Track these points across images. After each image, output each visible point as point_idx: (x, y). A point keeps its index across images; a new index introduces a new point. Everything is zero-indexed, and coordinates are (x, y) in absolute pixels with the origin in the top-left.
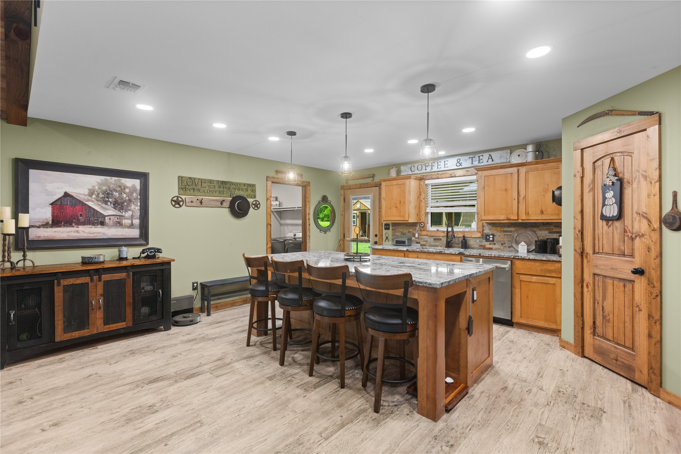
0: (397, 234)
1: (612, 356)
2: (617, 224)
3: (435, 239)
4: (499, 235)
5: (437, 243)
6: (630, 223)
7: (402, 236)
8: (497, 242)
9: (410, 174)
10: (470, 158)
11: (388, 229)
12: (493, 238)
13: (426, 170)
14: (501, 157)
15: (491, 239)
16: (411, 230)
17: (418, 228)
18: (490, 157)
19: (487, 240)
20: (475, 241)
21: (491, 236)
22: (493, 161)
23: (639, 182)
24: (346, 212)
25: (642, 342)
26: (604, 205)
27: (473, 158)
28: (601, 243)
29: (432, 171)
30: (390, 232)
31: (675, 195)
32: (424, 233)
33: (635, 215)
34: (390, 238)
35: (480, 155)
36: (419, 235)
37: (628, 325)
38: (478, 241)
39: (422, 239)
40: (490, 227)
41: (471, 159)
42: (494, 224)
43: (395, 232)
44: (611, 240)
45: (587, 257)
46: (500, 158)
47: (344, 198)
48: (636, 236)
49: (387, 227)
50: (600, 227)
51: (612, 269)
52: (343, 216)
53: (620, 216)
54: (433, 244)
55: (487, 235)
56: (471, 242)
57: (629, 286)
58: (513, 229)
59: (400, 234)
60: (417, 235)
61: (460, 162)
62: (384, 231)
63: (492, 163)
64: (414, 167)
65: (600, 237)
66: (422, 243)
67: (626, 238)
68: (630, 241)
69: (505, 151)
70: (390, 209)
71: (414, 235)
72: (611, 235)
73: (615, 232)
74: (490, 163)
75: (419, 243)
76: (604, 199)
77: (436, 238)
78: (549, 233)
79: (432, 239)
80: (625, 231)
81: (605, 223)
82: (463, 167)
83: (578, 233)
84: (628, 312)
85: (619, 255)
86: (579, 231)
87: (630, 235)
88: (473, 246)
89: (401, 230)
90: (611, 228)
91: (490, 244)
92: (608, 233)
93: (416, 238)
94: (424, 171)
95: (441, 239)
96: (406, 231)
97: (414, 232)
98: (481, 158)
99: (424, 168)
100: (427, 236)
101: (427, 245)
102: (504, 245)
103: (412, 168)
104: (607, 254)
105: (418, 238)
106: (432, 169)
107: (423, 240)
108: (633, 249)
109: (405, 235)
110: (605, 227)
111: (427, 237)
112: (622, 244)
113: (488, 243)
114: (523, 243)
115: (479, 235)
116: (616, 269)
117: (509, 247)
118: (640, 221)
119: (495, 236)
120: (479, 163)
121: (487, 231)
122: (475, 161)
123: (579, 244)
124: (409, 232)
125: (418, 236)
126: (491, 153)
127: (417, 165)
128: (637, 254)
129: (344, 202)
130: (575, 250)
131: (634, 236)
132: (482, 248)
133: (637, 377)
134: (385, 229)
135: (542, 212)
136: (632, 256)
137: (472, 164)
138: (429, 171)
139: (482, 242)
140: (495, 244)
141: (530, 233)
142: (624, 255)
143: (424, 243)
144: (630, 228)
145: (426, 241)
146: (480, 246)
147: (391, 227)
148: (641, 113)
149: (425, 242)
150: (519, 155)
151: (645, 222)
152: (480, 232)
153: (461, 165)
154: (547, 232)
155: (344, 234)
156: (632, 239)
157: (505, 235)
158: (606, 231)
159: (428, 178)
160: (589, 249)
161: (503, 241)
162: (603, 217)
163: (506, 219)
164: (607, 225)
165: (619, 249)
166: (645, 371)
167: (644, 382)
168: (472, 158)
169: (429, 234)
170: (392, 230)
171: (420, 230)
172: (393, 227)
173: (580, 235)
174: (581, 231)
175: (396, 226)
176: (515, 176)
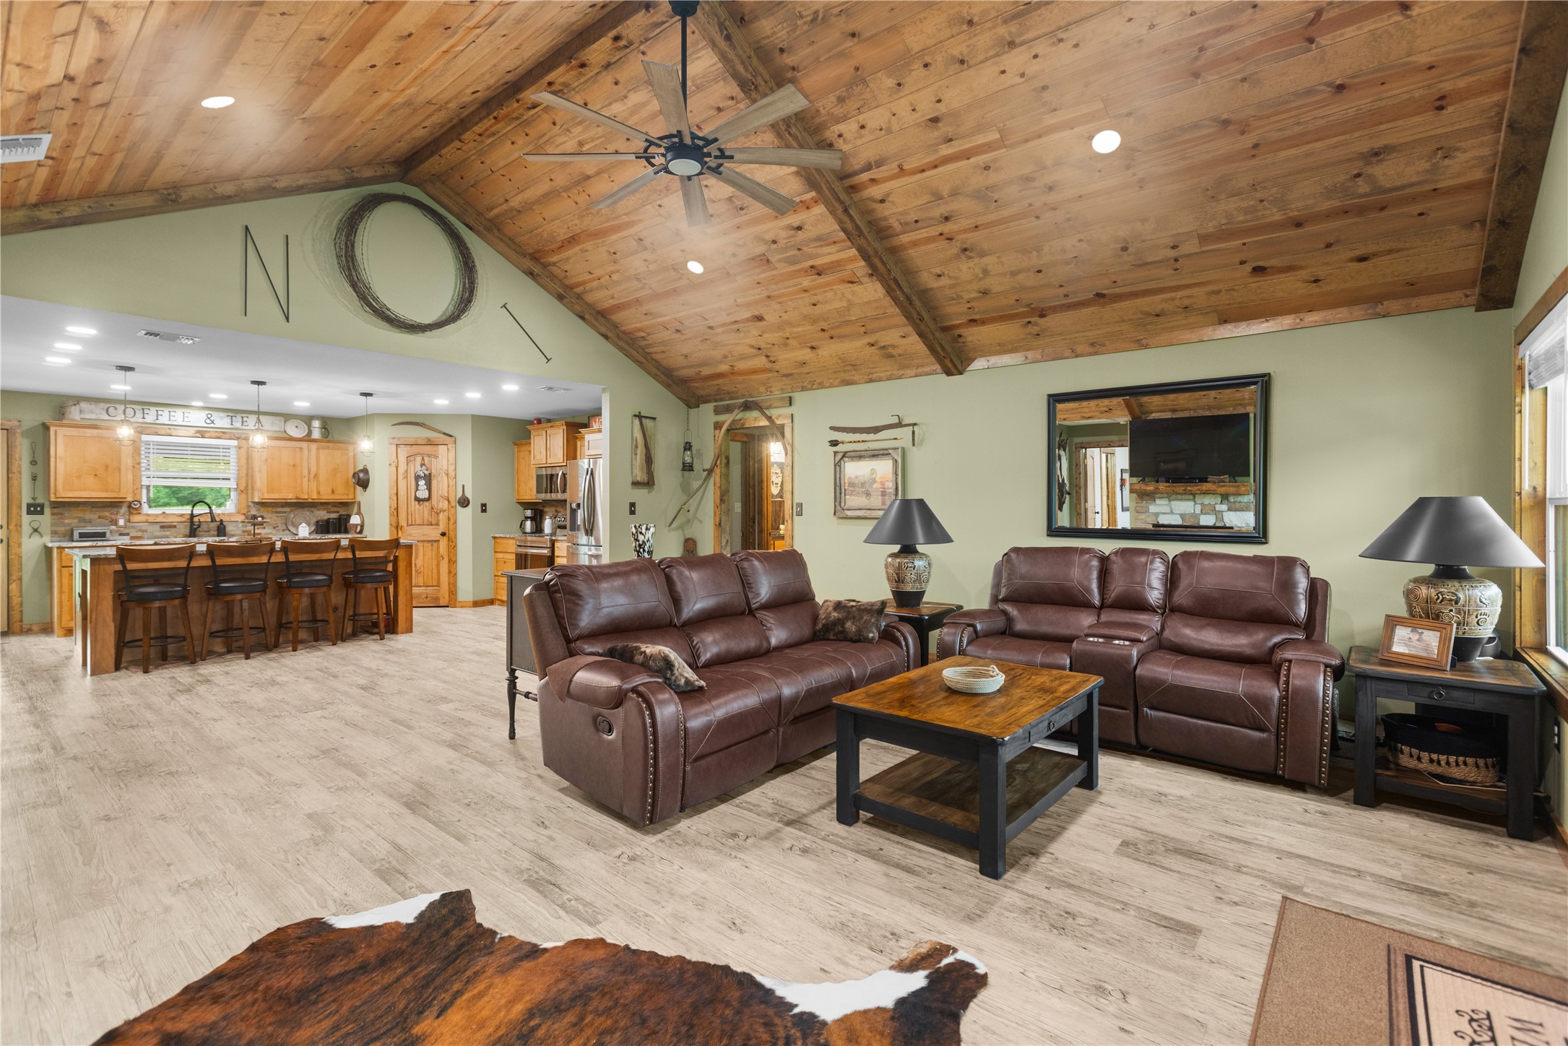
0: (66, 521)
1: (424, 596)
2: (426, 503)
3: (162, 527)
4: (271, 518)
5: (167, 533)
6: (436, 503)
7: (82, 524)
8: (268, 525)
9: (105, 418)
10: (228, 416)
11: (42, 512)
13: (144, 418)
14: (272, 424)
16: (107, 514)
17: (124, 509)
20: (237, 526)
22: (262, 426)
23: (441, 476)
25: (444, 578)
26: (417, 490)
27: (234, 418)
28: (413, 517)
29: (158, 422)
30: (45, 520)
31: (463, 486)
32: (136, 518)
33: (440, 498)
34: (46, 528)
35: (244, 415)
36: (129, 521)
37: (435, 571)
38: (241, 526)
39: (133, 527)
40: (258, 507)
41: (230, 417)
42: (262, 504)
43: (61, 518)
44: (422, 515)
45: (401, 529)
46: (271, 426)
48: (440, 512)
49: (35, 509)
50: (413, 506)
51: (423, 535)
53: (429, 499)
54: (157, 534)
55: (255, 517)
56: (232, 528)
57: (435, 544)
58: (287, 509)
59: (76, 521)
60: (121, 522)
61: (212, 419)
62: (26, 519)
64: (116, 409)
65: (413, 513)
66: (132, 535)
67: (433, 513)
68: (436, 515)
69: (278, 418)
70: (79, 477)
71: (115, 522)
72: (422, 511)
73: (425, 509)
75: (128, 534)
76: (417, 485)
77: (166, 524)
79: (157, 527)
80: (432, 508)
81: (416, 503)
82: (216, 426)
83: (393, 511)
84: (435, 562)
85: (428, 525)
86: (395, 509)
87: (436, 511)
88: (233, 533)
89: (79, 515)
90: (422, 506)
91: (259, 529)
92: (420, 510)
93: (121, 527)
94: (141, 420)
95: (175, 527)
96: (89, 516)
97: (113, 517)
98: (246, 419)
99: (137, 415)
100: (145, 522)
101: (146, 536)
102: (278, 528)
103: (111, 409)
104: (418, 525)
105: (125, 527)
106: (157, 419)
107: (135, 530)
108: (438, 520)
109: (91, 522)
110: (417, 506)
111: (147, 524)
112: (430, 517)
114: (304, 525)
115: (242, 518)
116: (427, 535)
117: (284, 530)
118: (442, 502)
119: (266, 518)
120: (241, 425)
121: (254, 512)
122: (236, 421)
123: (394, 520)
124: (100, 517)
125: (125, 524)
126: (260, 417)
127: (123, 407)
128: (441, 523)
130: (391, 525)
131: (438, 511)
132: (246, 534)
133: (442, 602)
134: (29, 512)
135: (333, 492)
136: (437, 524)
137: (231, 424)
138: (151, 422)
139: (246, 526)
140: (264, 528)
141: (308, 513)
142: (431, 525)
143: (139, 534)
144: (436, 506)
146: (244, 532)
147: (47, 510)
148: (444, 434)
150: (296, 427)
151: (446, 502)
152: (244, 514)
153: (212, 422)
154: (325, 512)
156: (437, 513)
157: (277, 516)
158: (418, 509)
159: (147, 431)
160: (403, 522)
161: (276, 524)
162: (418, 500)
163: (294, 497)
164: (418, 504)
165: (428, 521)
166: (447, 596)
167: (446, 603)
168: (232, 417)
169: (151, 519)
170: (53, 514)
171: (131, 513)
172: (55, 510)
173: (396, 512)
174: (397, 509)
175: (61, 506)
176: (306, 452)
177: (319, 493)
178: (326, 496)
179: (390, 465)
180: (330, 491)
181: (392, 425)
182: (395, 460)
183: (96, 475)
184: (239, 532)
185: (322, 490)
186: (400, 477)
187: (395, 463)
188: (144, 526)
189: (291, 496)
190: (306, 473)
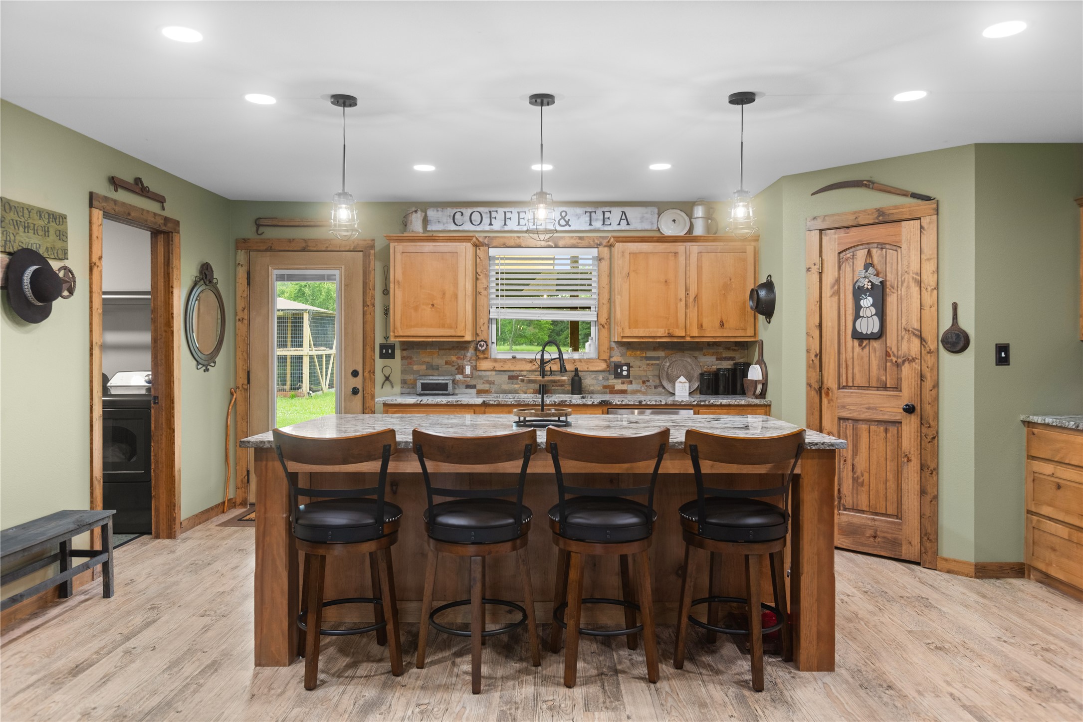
0: (415, 367)
1: (869, 532)
2: (876, 344)
3: (510, 378)
4: (640, 367)
5: (516, 386)
6: (895, 342)
7: (430, 372)
8: (635, 379)
9: (452, 229)
10: (586, 212)
11: (392, 356)
12: (628, 371)
13: (491, 224)
14: (642, 219)
15: (625, 373)
16: (454, 358)
17: (470, 353)
18: (624, 217)
19: (618, 376)
20: (596, 379)
21: (625, 368)
22: (628, 224)
23: (908, 287)
24: (253, 314)
25: (911, 502)
26: (857, 316)
27: (593, 214)
28: (850, 371)
29: (506, 228)
30: (396, 364)
31: (955, 307)
32: (484, 365)
33: (904, 333)
34: (396, 377)
35: (606, 209)
36: (475, 368)
37: (892, 485)
38: (601, 378)
39: (480, 377)
40: (623, 349)
41: (588, 214)
42: (628, 346)
43: (410, 364)
44: (867, 367)
45: (827, 394)
46: (642, 222)
47: (249, 273)
48: (904, 362)
49: (387, 351)
50: (849, 349)
51: (869, 408)
52: (246, 322)
53: (880, 335)
54: (505, 387)
55: (618, 366)
56: (588, 381)
57: (893, 430)
58: (661, 354)
59: (424, 367)
60: (468, 370)
61: (567, 219)
62: (379, 363)
63: (628, 228)
64: (462, 214)
65: (850, 363)
66: (479, 387)
67: (888, 364)
68: (895, 368)
69: (649, 209)
70: (416, 308)
71: (461, 370)
72: (866, 360)
73: (872, 355)
74: (623, 228)
75: (474, 387)
76: (858, 308)
77: (514, 374)
78: (718, 359)
79: (505, 377)
80: (887, 354)
81: (856, 343)
82: (572, 228)
83: (814, 358)
84: (891, 466)
85: (878, 389)
86: (816, 356)
87: (894, 359)
88: (592, 388)
89: (427, 360)
90: (866, 350)
91: (623, 383)
92: (862, 358)
93: (467, 376)
94: (487, 228)
96: (439, 361)
97: (460, 362)
98: (607, 215)
99: (486, 220)
100: (492, 371)
101: (493, 390)
102: (648, 384)
103: (458, 216)
104: (859, 387)
105: (472, 376)
106: (505, 224)
107: (482, 381)
108: (899, 380)
109: (438, 369)
110: (857, 349)
111: (494, 373)
112: (882, 372)
113: (620, 381)
114: (682, 379)
115: (603, 366)
116: (875, 409)
117: (656, 387)
118: (909, 341)
119: (632, 367)
120: (603, 224)
121: (617, 358)
122: (597, 220)
123: (815, 376)
124: (447, 363)
125: (472, 373)
126: (626, 209)
127: (470, 211)
128: (905, 385)
129: (249, 284)
130: (809, 385)
131: (900, 361)
132: (608, 390)
133: (906, 552)
134: (382, 356)
135: (722, 324)
136: (897, 388)
137: (590, 224)
138: (499, 229)
139: (608, 379)
140: (631, 383)
141: (689, 360)
142: (885, 388)
143: (486, 387)
144: (894, 349)
145: (491, 383)
146: (605, 387)
147: (398, 353)
148: (914, 196)
149: (488, 385)
150: (674, 221)
151: (916, 342)
152: (605, 360)
153: (567, 223)
154: (713, 359)
155: (249, 372)
156: (898, 365)
157: (648, 365)
158: (859, 354)
159: (495, 243)
160: (830, 381)
161: (646, 376)
162: (857, 336)
163: (666, 335)
164: (860, 345)
165: (878, 379)
166: (916, 541)
167: (915, 555)
168: (590, 213)
169: (498, 367)
170: (403, 358)
171: (478, 358)
172: (405, 353)
173: (817, 360)
174: (820, 355)
175: (412, 346)
176: (682, 259)
177: (701, 326)
178: (712, 333)
179: (808, 270)
180: (718, 324)
181: (813, 194)
182: (817, 260)
183: (433, 305)
184: (599, 388)
185: (706, 323)
186: (827, 292)
187: (817, 267)
188: (492, 375)
189: (661, 332)
190: (682, 294)
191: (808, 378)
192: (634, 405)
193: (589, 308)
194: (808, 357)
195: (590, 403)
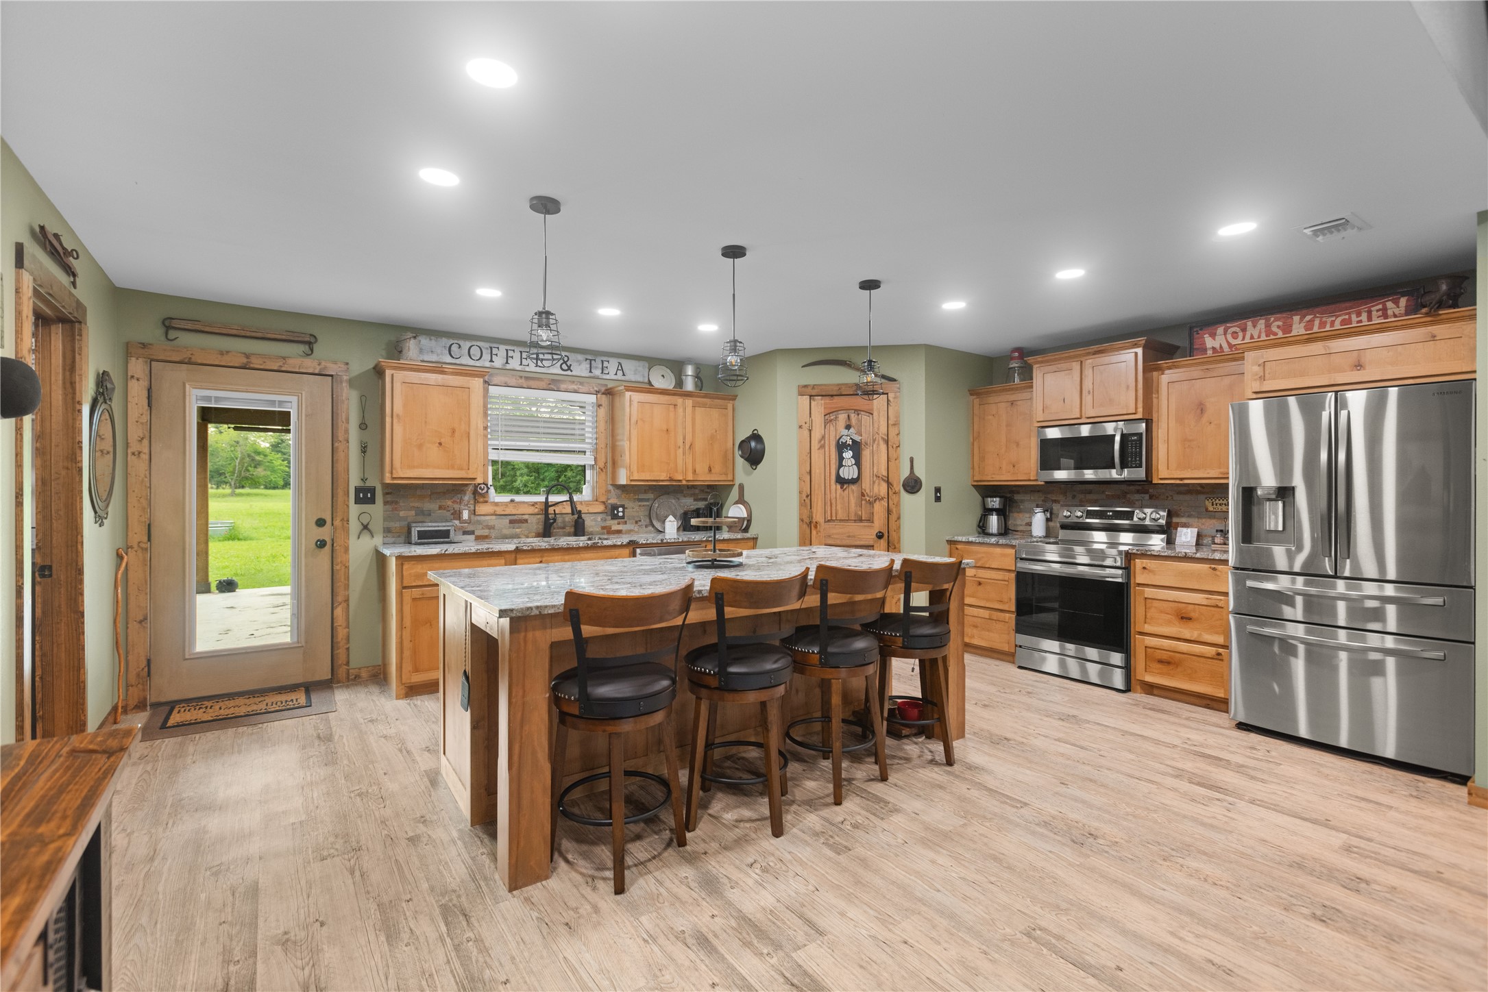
0: (402, 514)
2: (854, 487)
3: (511, 522)
4: (634, 508)
5: (517, 530)
6: (868, 486)
7: (420, 518)
8: (629, 519)
9: (448, 361)
10: (586, 359)
11: (372, 501)
12: (623, 512)
13: (491, 361)
14: (636, 372)
15: (621, 514)
16: (449, 503)
17: (468, 497)
18: (620, 368)
19: (615, 517)
20: (595, 520)
21: (621, 509)
22: (624, 375)
23: (878, 444)
24: (156, 447)
26: (840, 465)
27: (593, 362)
28: (834, 508)
29: (508, 367)
30: (377, 510)
31: (912, 460)
32: (482, 509)
33: (875, 478)
34: (377, 524)
35: (604, 359)
36: (474, 512)
38: (599, 519)
39: (479, 522)
40: (619, 492)
41: (588, 361)
42: (625, 489)
43: (396, 509)
44: (847, 505)
45: (816, 527)
46: (635, 374)
47: (149, 390)
48: (875, 500)
49: (365, 496)
50: (833, 491)
51: (849, 537)
52: (145, 457)
53: (857, 480)
54: (506, 532)
55: (615, 507)
56: (591, 523)
58: (651, 496)
59: (413, 513)
60: (465, 515)
61: (569, 363)
62: (354, 509)
63: (623, 378)
64: (460, 347)
65: (833, 501)
66: (478, 533)
67: (863, 502)
68: (868, 505)
69: (642, 363)
70: (420, 446)
71: (457, 515)
72: (846, 499)
73: (851, 495)
74: (620, 378)
75: (472, 533)
76: (841, 459)
77: (515, 517)
78: (695, 500)
79: (506, 521)
80: (863, 495)
81: (839, 486)
82: (573, 373)
83: (805, 498)
85: (855, 521)
86: (807, 496)
87: (868, 499)
88: (591, 530)
89: (416, 505)
90: (846, 492)
91: (619, 524)
92: (843, 497)
93: (465, 522)
94: (488, 364)
95: (526, 521)
96: (431, 506)
97: (456, 507)
98: (606, 364)
99: (486, 356)
100: (492, 515)
101: (493, 535)
102: (640, 523)
103: (454, 348)
104: (840, 520)
105: (469, 522)
106: (507, 363)
107: (481, 526)
108: (871, 514)
109: (430, 515)
110: (839, 491)
111: (494, 517)
112: (858, 508)
113: (616, 521)
114: (671, 518)
115: (601, 508)
116: (854, 537)
117: (646, 526)
118: (879, 484)
119: (627, 508)
120: (602, 373)
121: (613, 501)
122: (596, 368)
123: (806, 512)
124: (440, 508)
125: (469, 517)
126: (622, 361)
127: (468, 344)
128: (876, 518)
129: (150, 405)
130: (802, 520)
131: (871, 499)
132: (605, 531)
134: (358, 501)
135: (710, 470)
136: (870, 520)
137: (591, 372)
138: (500, 367)
139: (605, 520)
140: (626, 523)
141: (673, 501)
142: (861, 520)
143: (486, 532)
144: (868, 491)
145: (491, 528)
146: (603, 528)
147: (379, 497)
148: (883, 377)
149: (487, 531)
150: (663, 376)
151: (884, 485)
152: (604, 503)
153: (569, 368)
155: (149, 525)
156: (871, 503)
157: (640, 506)
158: (840, 495)
159: (497, 381)
160: (818, 517)
161: (638, 516)
162: (841, 481)
163: (668, 478)
164: (841, 488)
165: (856, 514)
168: (591, 360)
169: (499, 510)
170: (386, 503)
171: (476, 502)
172: (389, 498)
173: (807, 500)
174: (810, 496)
175: (398, 492)
176: (680, 410)
177: (693, 472)
178: (701, 476)
179: (800, 427)
180: (706, 470)
181: (803, 367)
182: (808, 420)
183: (440, 444)
184: (598, 529)
185: (698, 468)
186: (815, 445)
187: (807, 425)
188: (492, 520)
189: (663, 476)
190: (680, 443)
191: (800, 514)
192: (657, 543)
193: (585, 452)
194: (800, 498)
195: (619, 543)
